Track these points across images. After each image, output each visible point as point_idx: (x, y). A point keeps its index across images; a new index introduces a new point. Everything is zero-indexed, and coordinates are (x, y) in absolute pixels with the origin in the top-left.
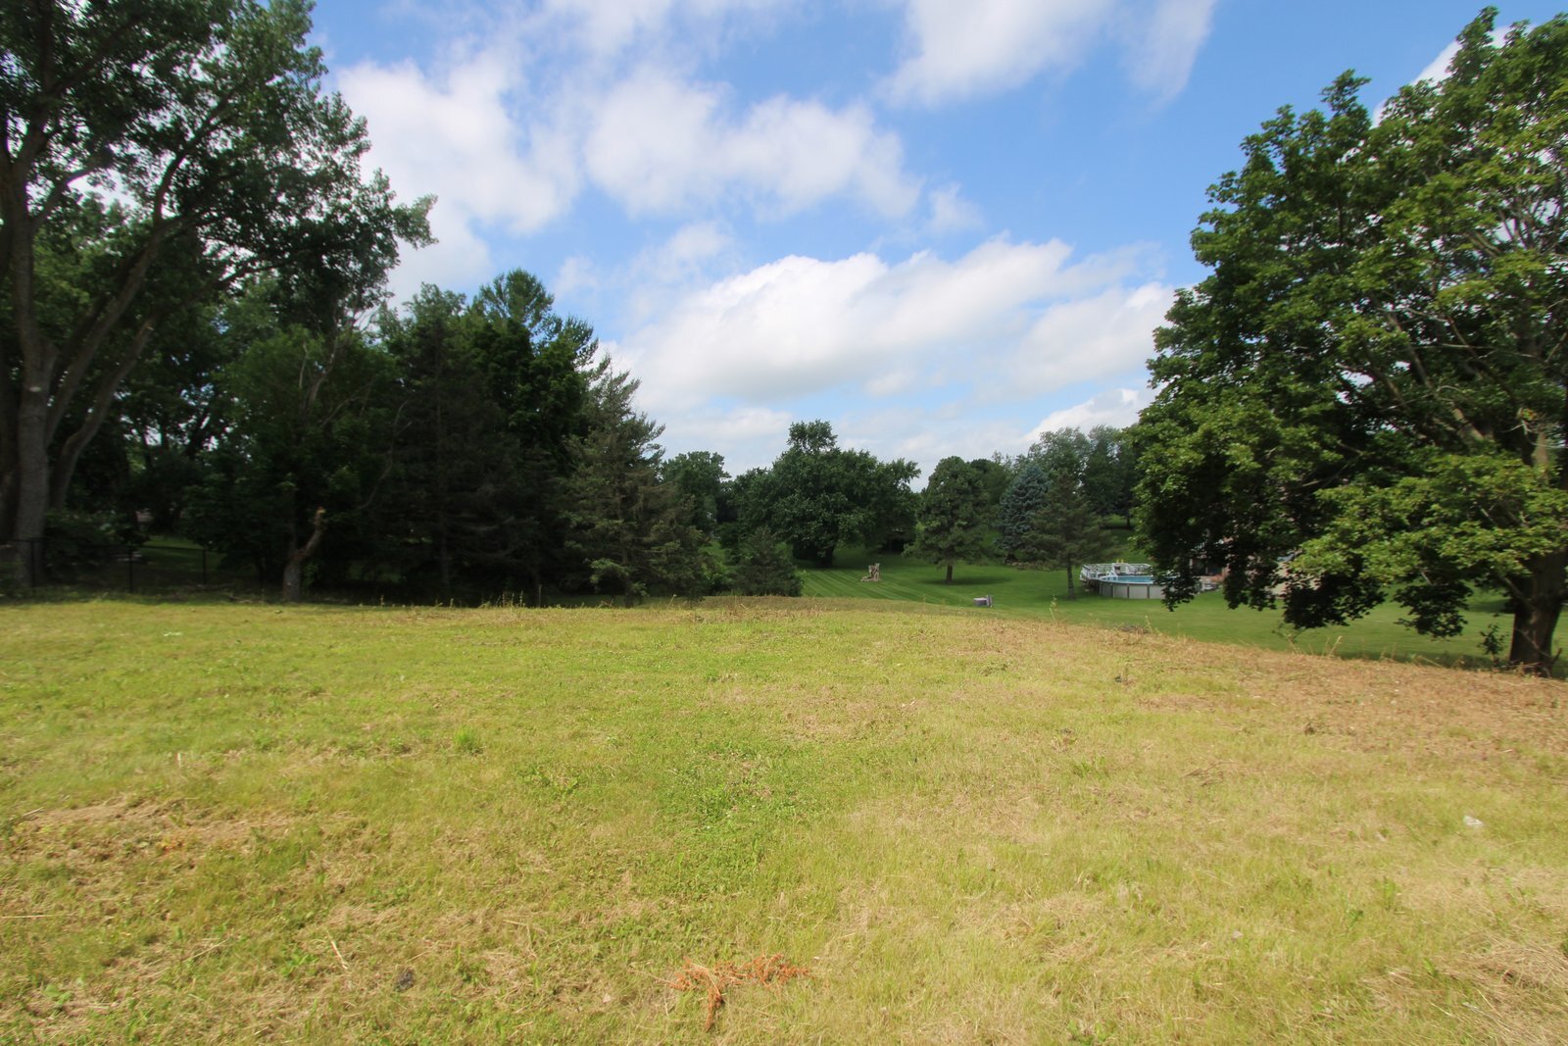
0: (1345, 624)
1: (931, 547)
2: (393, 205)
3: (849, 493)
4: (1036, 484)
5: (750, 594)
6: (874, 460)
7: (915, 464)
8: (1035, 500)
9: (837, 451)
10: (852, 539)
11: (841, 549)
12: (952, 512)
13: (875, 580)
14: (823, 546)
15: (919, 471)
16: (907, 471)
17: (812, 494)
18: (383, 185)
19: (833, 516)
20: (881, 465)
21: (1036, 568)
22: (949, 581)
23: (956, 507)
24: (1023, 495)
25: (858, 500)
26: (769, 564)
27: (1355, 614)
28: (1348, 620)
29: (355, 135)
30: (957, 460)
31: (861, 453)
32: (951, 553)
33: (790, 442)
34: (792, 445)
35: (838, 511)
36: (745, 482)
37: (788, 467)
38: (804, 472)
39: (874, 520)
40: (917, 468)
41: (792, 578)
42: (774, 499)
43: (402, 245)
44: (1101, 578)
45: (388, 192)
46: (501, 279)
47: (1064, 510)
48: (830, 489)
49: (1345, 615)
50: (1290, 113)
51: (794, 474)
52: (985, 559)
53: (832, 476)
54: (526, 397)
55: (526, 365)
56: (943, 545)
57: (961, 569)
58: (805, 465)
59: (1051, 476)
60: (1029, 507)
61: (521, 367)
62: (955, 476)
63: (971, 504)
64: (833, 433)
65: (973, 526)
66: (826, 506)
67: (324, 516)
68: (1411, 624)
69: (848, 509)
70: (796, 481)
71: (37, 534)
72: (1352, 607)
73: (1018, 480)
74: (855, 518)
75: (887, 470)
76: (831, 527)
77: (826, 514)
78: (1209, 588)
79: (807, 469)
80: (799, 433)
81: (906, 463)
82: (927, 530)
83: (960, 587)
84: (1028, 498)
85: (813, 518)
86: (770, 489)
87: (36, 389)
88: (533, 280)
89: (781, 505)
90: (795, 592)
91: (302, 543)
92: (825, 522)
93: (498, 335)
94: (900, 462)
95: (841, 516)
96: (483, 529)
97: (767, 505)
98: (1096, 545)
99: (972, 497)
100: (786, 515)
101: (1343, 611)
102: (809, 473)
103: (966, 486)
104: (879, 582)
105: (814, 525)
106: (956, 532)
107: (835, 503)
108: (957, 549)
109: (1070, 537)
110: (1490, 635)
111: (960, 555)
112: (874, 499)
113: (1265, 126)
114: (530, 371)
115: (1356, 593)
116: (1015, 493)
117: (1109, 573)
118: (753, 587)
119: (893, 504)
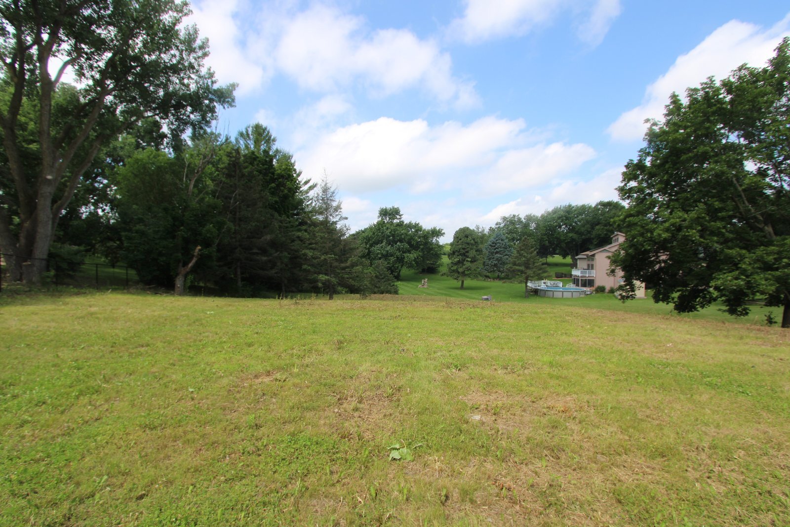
0: (698, 311)
1: (454, 271)
2: (215, 87)
3: (409, 243)
4: (500, 241)
5: (375, 293)
6: (421, 227)
7: (442, 230)
8: (500, 249)
9: (403, 222)
10: (410, 266)
11: (405, 271)
12: (465, 255)
13: (425, 287)
14: (396, 269)
15: (444, 233)
16: (437, 233)
17: (391, 243)
18: (211, 75)
19: (401, 255)
20: (424, 230)
21: (511, 282)
22: (462, 288)
23: (467, 252)
24: (494, 246)
25: (414, 247)
26: (383, 279)
27: (702, 307)
28: (699, 309)
29: (201, 48)
30: (468, 228)
31: (415, 224)
32: (463, 274)
33: (379, 217)
34: (380, 219)
35: (404, 252)
36: (355, 236)
37: (379, 229)
38: (388, 232)
39: (422, 257)
40: (443, 232)
41: (393, 285)
42: (371, 246)
43: (218, 107)
44: (539, 288)
45: (214, 79)
46: (249, 127)
47: (526, 255)
48: (401, 241)
49: (698, 306)
50: (713, 79)
51: (382, 233)
52: (481, 278)
53: (402, 234)
54: (273, 190)
55: (273, 174)
56: (460, 270)
57: (468, 282)
58: (387, 228)
59: (507, 238)
60: (497, 253)
61: (270, 175)
62: (467, 237)
63: (474, 250)
64: (401, 213)
65: (475, 261)
66: (399, 249)
67: (200, 250)
68: (725, 311)
69: (409, 252)
70: (384, 236)
71: (45, 257)
72: (701, 303)
73: (492, 239)
74: (412, 256)
75: (428, 232)
76: (400, 260)
77: (398, 254)
78: (589, 293)
79: (389, 231)
80: (384, 213)
81: (438, 229)
82: (452, 263)
83: (469, 291)
84: (496, 248)
85: (392, 256)
86: (369, 240)
87: (49, 177)
88: (266, 129)
89: (376, 249)
90: (396, 292)
91: (185, 264)
92: (397, 258)
93: (258, 157)
94: (435, 229)
95: (406, 255)
96: (264, 258)
97: (369, 249)
98: (540, 272)
99: (475, 247)
100: (378, 254)
101: (697, 305)
102: (390, 233)
103: (472, 242)
104: (427, 288)
105: (392, 259)
106: (468, 264)
107: (403, 248)
108: (466, 272)
109: (527, 268)
110: (769, 316)
111: (469, 275)
112: (422, 247)
113: (702, 84)
114: (275, 177)
115: (704, 297)
116: (491, 245)
117: (542, 285)
118: (376, 290)
119: (432, 249)
